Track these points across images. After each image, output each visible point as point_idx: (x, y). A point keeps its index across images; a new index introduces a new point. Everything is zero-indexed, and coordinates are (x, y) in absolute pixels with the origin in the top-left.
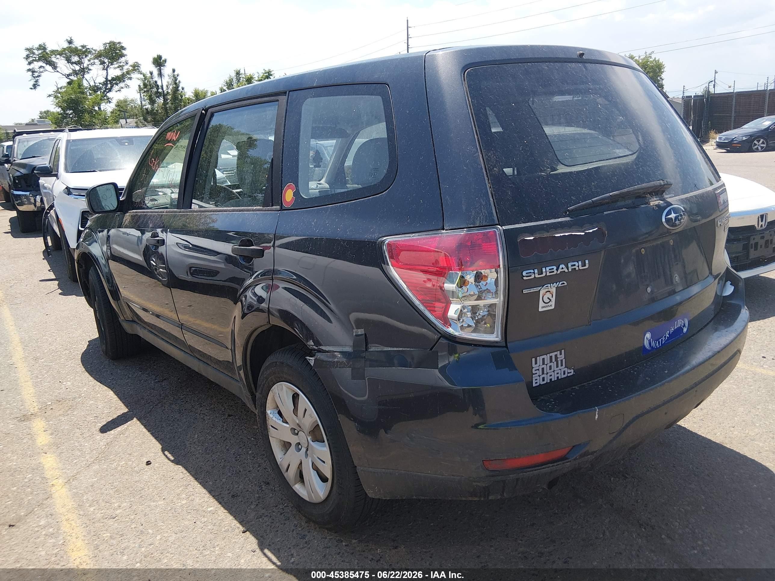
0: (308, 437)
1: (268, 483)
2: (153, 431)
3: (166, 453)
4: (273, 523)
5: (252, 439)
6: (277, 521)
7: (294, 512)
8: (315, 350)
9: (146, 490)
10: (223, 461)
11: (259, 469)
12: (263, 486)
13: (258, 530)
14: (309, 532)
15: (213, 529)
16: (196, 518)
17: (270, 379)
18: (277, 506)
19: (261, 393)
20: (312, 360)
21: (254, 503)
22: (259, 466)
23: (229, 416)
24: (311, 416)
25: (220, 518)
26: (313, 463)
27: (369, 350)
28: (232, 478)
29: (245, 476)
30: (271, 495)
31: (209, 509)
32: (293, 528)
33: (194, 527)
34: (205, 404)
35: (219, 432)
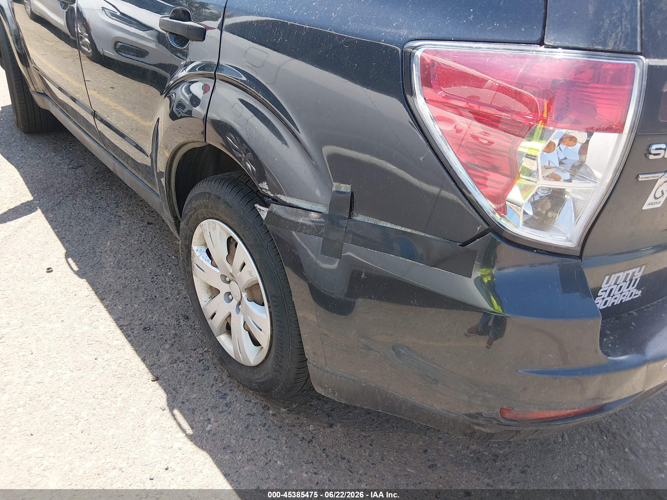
0: (242, 293)
1: (187, 318)
2: (60, 229)
3: (70, 260)
4: (189, 372)
5: (173, 257)
6: (195, 369)
7: (215, 361)
8: (269, 197)
9: (42, 305)
10: (137, 280)
11: (178, 297)
12: (181, 321)
13: (170, 378)
14: (231, 390)
15: (116, 371)
16: (98, 354)
17: (200, 211)
18: (195, 349)
19: (187, 224)
20: (264, 212)
21: (169, 342)
22: (179, 294)
23: (149, 223)
24: (250, 273)
25: (126, 357)
26: (245, 322)
27: (354, 218)
28: (146, 304)
29: (161, 304)
30: (190, 333)
31: (115, 343)
32: (212, 382)
33: (94, 365)
34: (122, 204)
35: (136, 243)
